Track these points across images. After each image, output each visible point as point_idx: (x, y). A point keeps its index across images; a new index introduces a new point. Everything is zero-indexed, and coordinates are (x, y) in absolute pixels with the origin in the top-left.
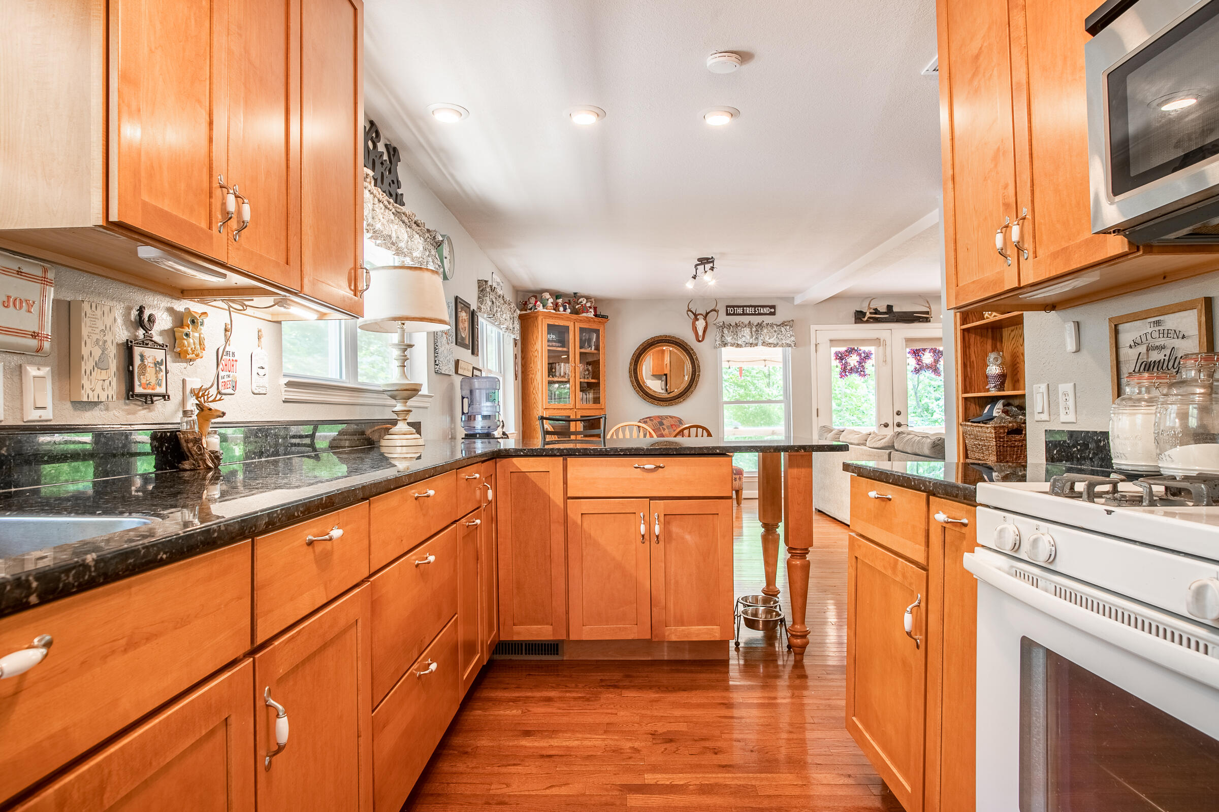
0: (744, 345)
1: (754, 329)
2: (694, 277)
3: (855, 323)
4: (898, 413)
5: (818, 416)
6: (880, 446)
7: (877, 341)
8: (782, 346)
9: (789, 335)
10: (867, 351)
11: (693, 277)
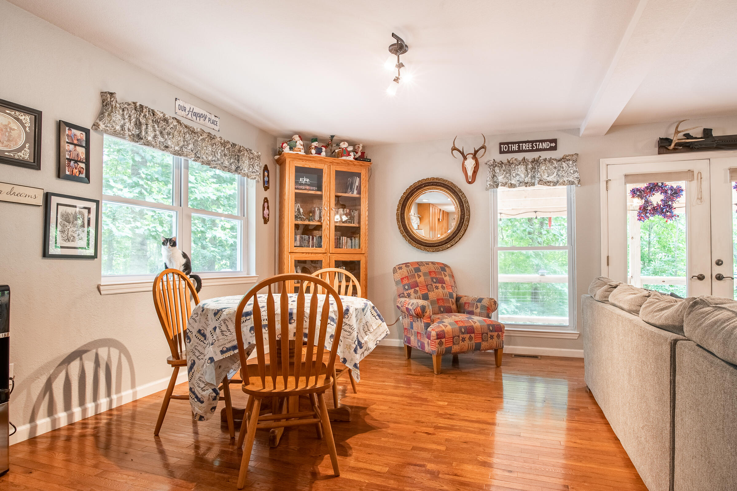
0: (517, 185)
1: (530, 166)
2: (396, 80)
3: (659, 153)
4: (719, 263)
5: (608, 265)
6: (657, 323)
7: (689, 175)
8: (563, 184)
9: (572, 171)
10: (675, 187)
11: (394, 80)
